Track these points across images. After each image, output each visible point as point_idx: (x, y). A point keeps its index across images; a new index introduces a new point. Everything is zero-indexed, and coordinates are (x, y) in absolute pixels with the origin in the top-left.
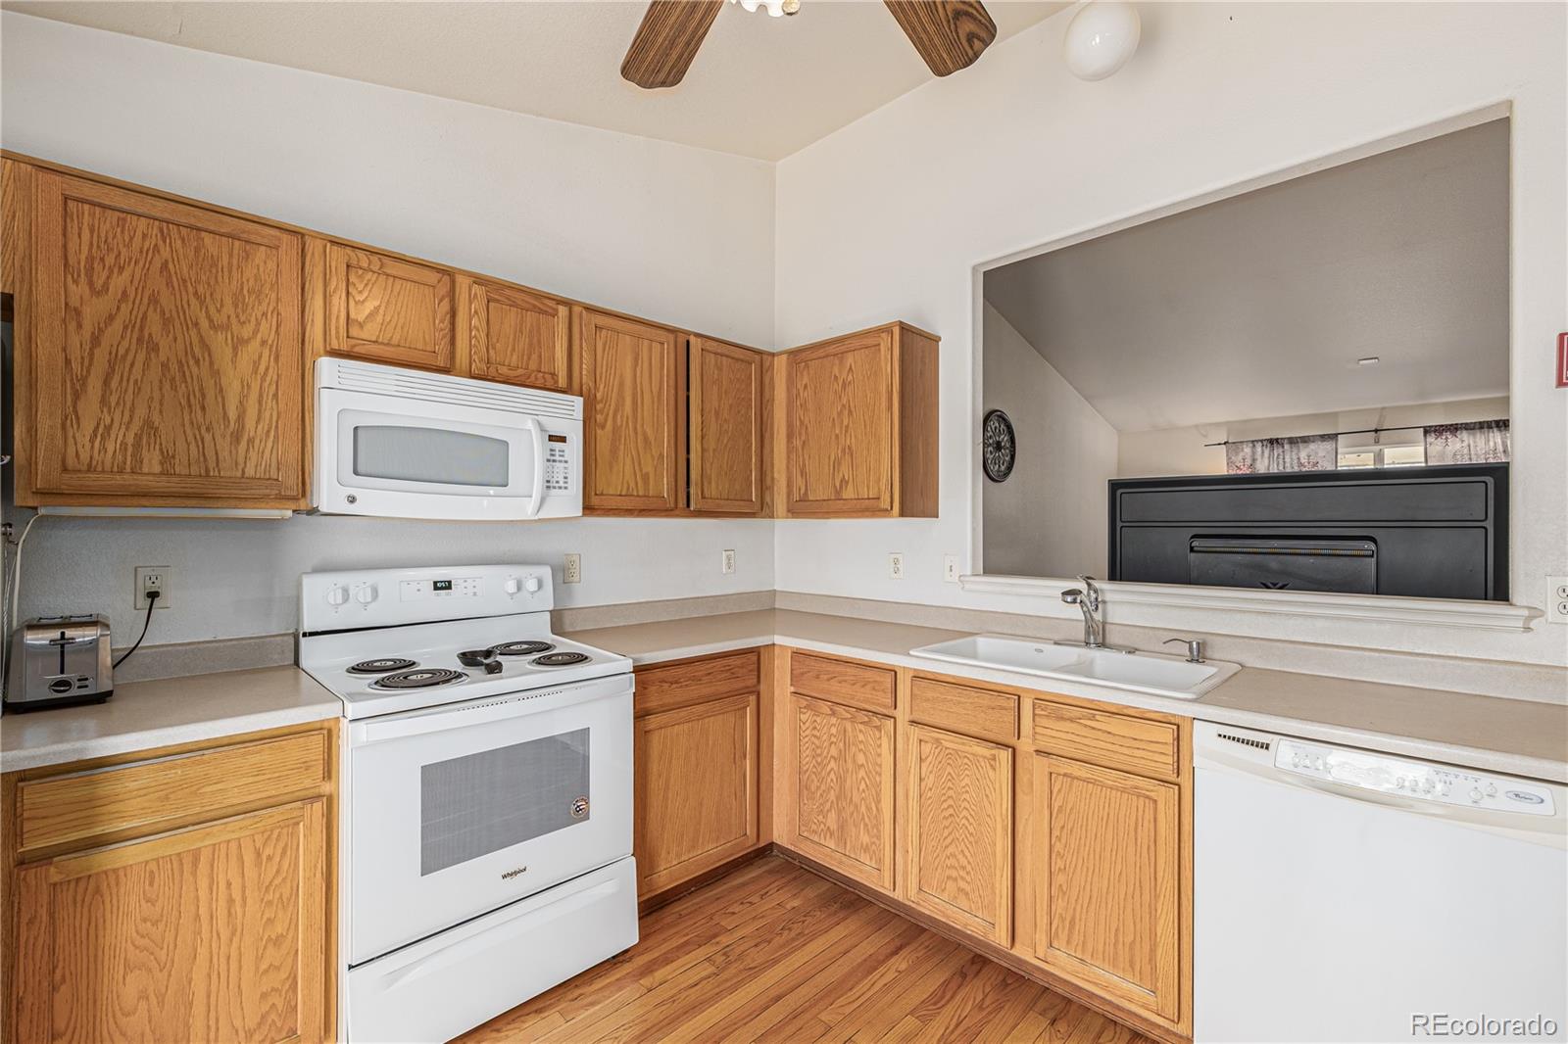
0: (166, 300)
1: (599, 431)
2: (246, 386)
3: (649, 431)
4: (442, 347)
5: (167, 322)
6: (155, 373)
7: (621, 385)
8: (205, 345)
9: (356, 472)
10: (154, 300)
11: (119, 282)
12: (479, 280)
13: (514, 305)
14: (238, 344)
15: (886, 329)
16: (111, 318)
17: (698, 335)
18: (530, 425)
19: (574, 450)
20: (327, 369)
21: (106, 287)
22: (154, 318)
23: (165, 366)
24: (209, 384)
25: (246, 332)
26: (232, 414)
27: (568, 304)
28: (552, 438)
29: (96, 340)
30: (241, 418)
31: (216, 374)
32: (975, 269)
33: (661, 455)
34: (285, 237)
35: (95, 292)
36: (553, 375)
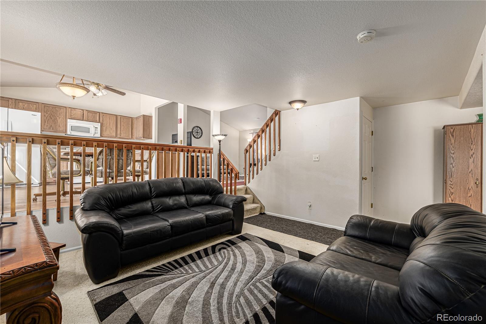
0: (53, 114)
1: (104, 127)
2: (60, 122)
3: (112, 127)
4: (82, 118)
5: (53, 116)
6: (52, 120)
7: (107, 122)
8: (56, 118)
9: (71, 130)
10: (52, 114)
11: (49, 113)
12: (87, 110)
13: (91, 113)
14: (59, 118)
16: (48, 116)
17: (119, 116)
18: (92, 126)
19: (99, 129)
20: (69, 120)
21: (48, 113)
22: (52, 116)
23: (53, 120)
24: (57, 122)
25: (60, 117)
26: (59, 124)
27: (99, 113)
28: (96, 128)
29: (47, 118)
30: (60, 125)
31: (57, 121)
32: (155, 108)
33: (114, 131)
34: (64, 108)
35: (47, 114)
36: (97, 121)
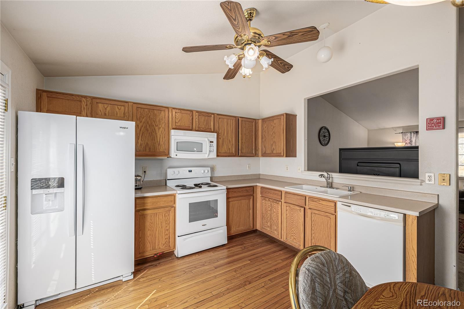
0: (149, 123)
1: (220, 140)
2: (160, 136)
3: (230, 139)
4: (191, 126)
5: (149, 126)
6: (148, 134)
7: (224, 129)
8: (155, 129)
9: (177, 150)
10: (148, 123)
11: (143, 120)
12: (197, 112)
13: (204, 116)
14: (159, 128)
15: (283, 115)
16: (142, 126)
17: (241, 117)
18: (206, 139)
19: (215, 144)
20: (173, 132)
21: (142, 121)
22: (148, 125)
23: (149, 133)
24: (155, 136)
25: (160, 126)
26: (158, 141)
27: (213, 114)
28: (211, 142)
29: (140, 130)
30: (160, 141)
31: (156, 134)
32: (305, 99)
33: (233, 144)
34: (166, 109)
35: (141, 122)
36: (211, 129)
